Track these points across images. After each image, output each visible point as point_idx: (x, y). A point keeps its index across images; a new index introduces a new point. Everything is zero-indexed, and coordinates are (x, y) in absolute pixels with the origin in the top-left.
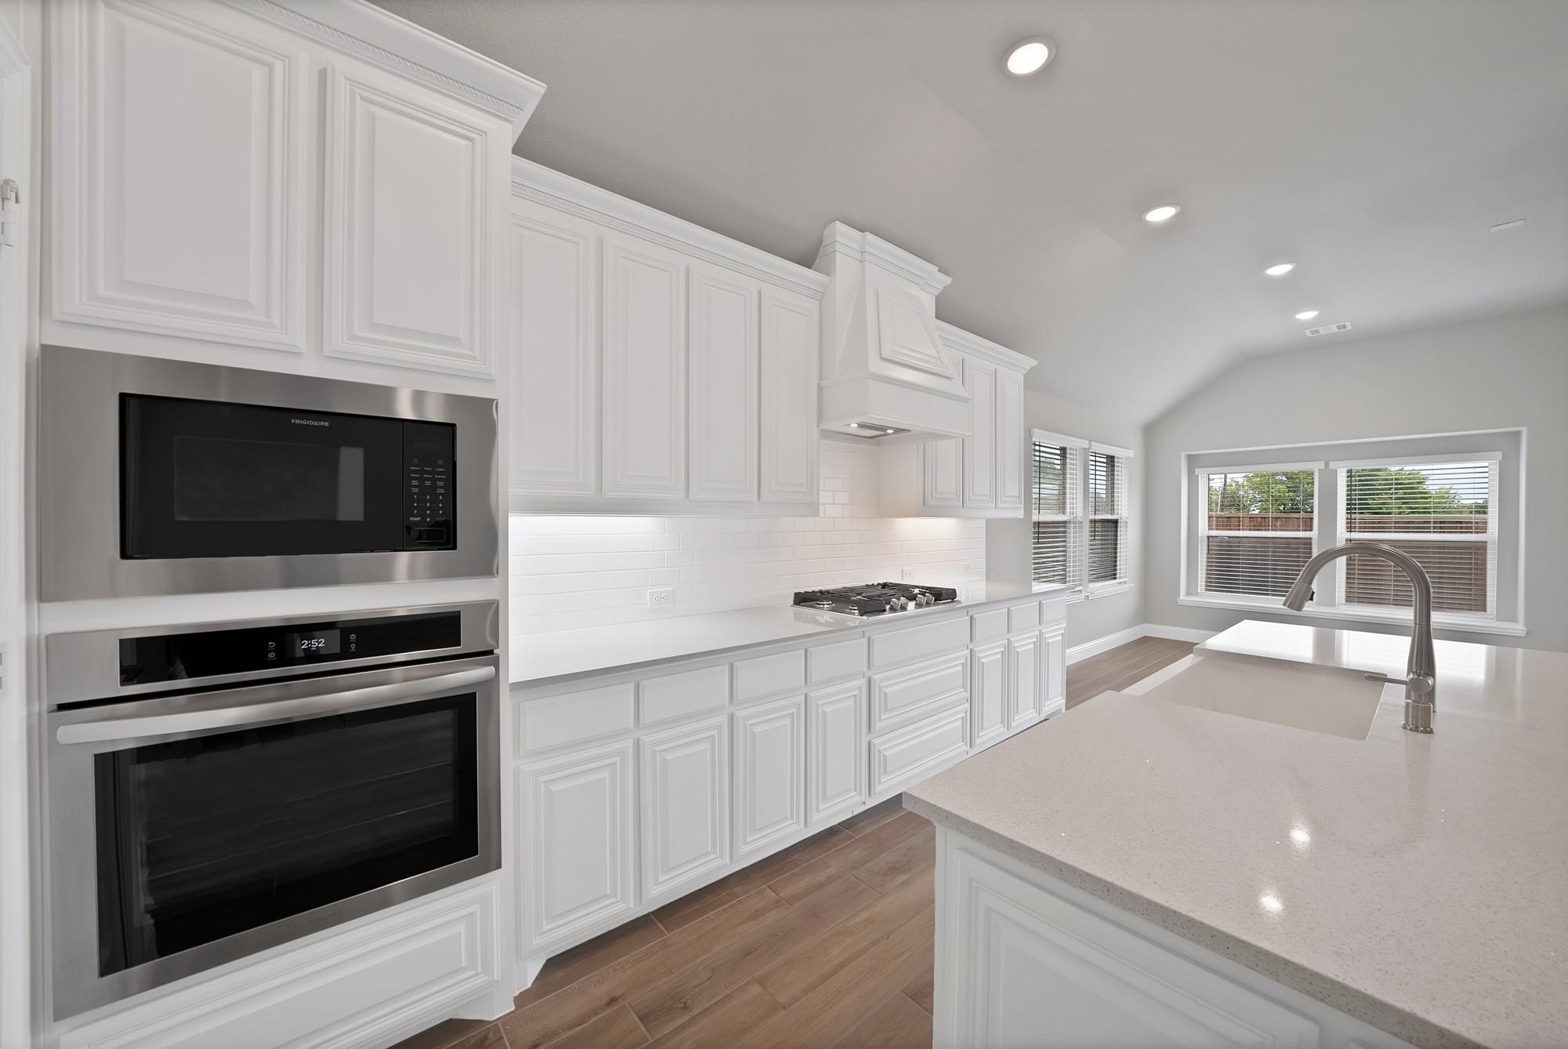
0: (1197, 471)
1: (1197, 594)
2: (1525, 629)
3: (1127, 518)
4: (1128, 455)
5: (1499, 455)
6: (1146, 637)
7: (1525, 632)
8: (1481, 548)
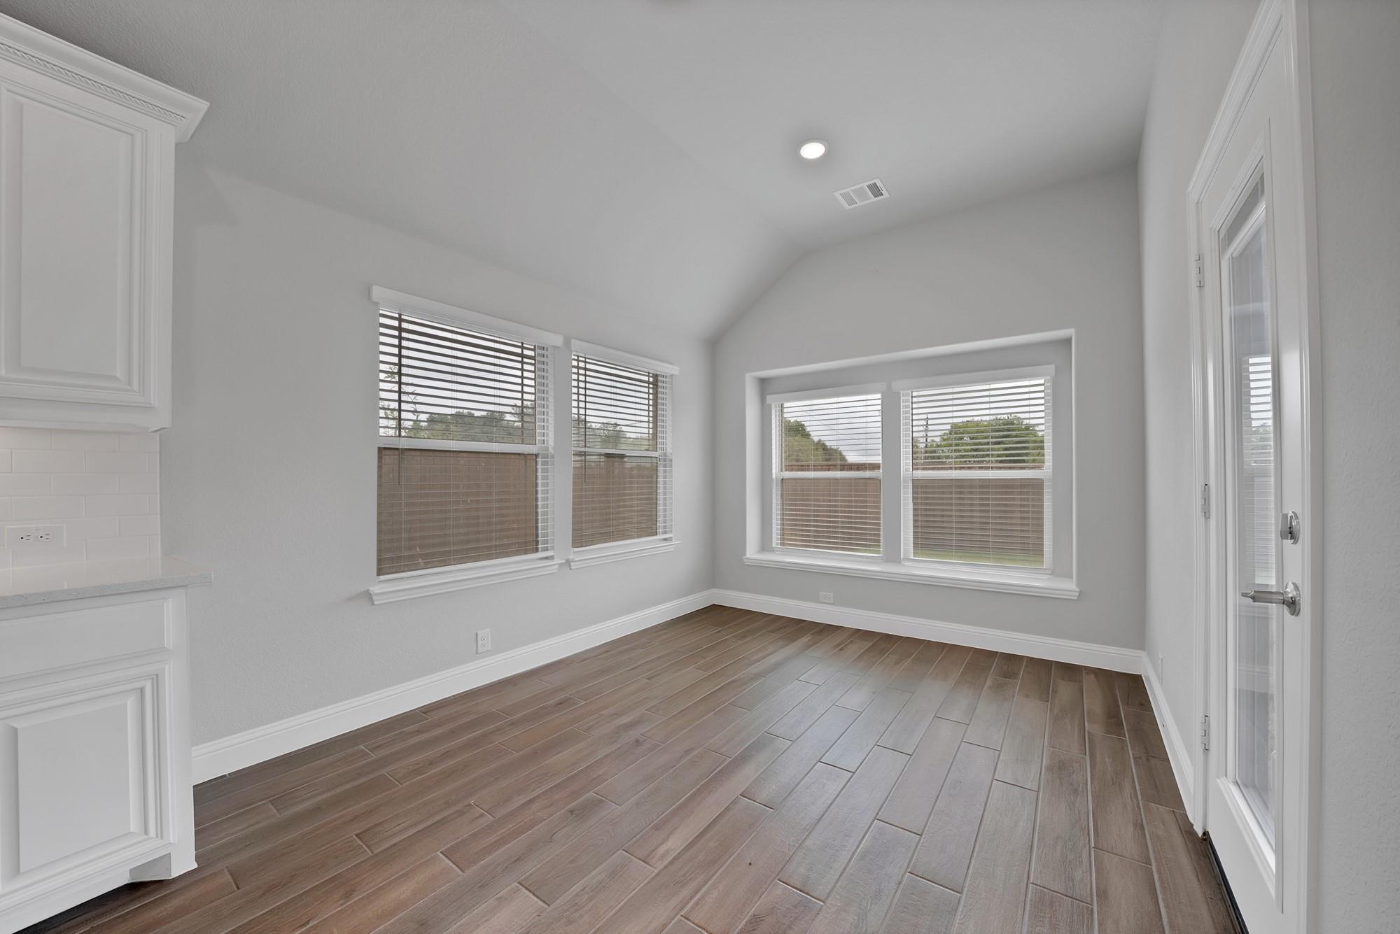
0: (769, 399)
1: (772, 550)
2: (1078, 590)
3: (671, 454)
4: (673, 372)
5: (1052, 368)
6: (714, 605)
7: (1077, 594)
8: (1036, 486)
